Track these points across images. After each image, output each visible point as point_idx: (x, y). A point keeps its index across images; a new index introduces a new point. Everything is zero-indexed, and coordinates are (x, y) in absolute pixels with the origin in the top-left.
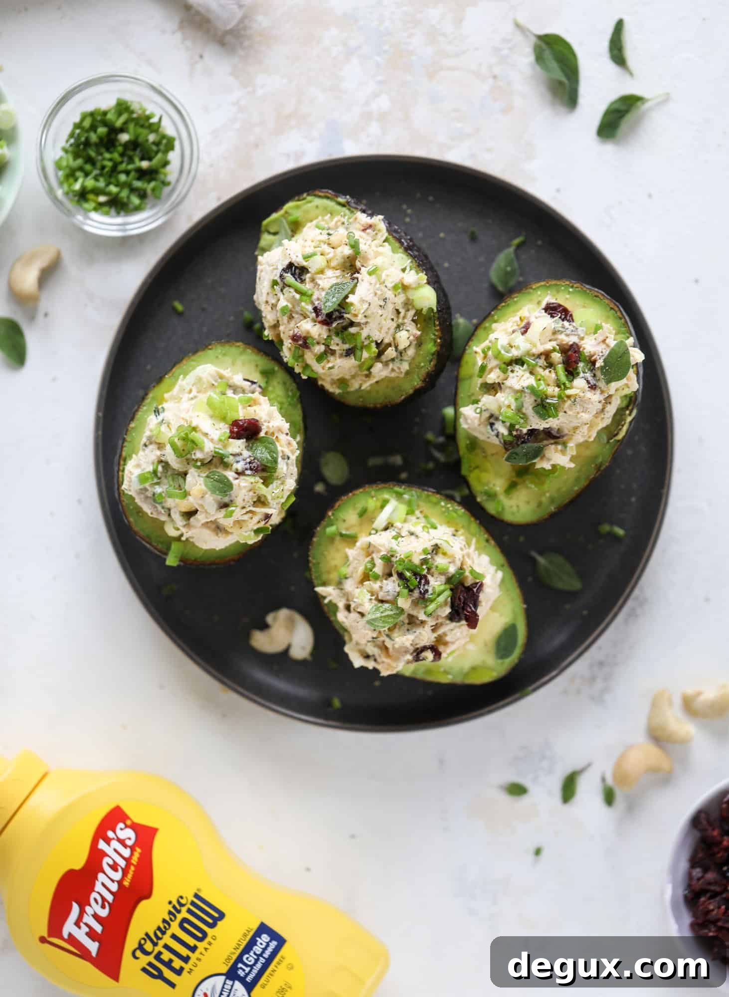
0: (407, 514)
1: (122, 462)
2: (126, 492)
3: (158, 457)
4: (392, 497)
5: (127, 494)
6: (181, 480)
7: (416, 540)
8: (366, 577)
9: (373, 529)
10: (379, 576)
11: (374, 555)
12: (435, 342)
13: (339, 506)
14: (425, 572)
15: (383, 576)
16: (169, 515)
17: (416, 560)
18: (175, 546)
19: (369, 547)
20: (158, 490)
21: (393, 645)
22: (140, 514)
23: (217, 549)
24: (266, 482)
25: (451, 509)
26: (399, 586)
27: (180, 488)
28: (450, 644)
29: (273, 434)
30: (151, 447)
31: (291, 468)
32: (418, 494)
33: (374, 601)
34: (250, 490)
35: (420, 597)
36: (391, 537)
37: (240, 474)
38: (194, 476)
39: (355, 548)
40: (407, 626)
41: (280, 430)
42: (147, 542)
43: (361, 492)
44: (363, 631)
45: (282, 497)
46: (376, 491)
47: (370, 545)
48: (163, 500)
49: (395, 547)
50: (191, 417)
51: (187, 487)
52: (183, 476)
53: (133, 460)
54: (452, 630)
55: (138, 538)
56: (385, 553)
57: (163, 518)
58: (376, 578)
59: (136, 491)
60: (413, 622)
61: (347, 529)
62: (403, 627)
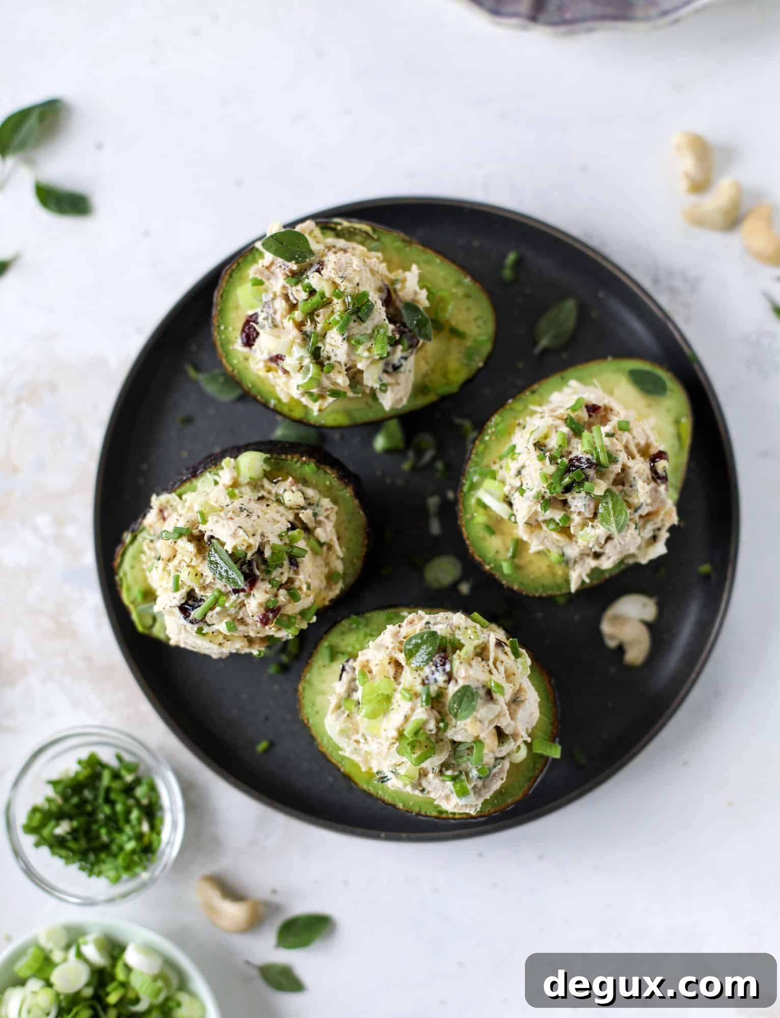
0: (495, 479)
1: (444, 816)
2: (478, 809)
3: (436, 775)
4: (473, 495)
5: (481, 808)
6: (461, 748)
7: (527, 468)
8: (565, 530)
9: (510, 519)
10: (565, 515)
11: (540, 519)
12: (305, 463)
13: (480, 556)
14: (566, 460)
15: (566, 511)
16: (503, 758)
17: (551, 469)
18: (538, 749)
19: (530, 524)
20: (474, 773)
21: (647, 505)
22: (503, 790)
23: (539, 700)
24: (457, 646)
25: (493, 429)
26: (579, 492)
27: (470, 749)
28: (649, 441)
29: (401, 643)
30: (424, 783)
31: (439, 619)
32: (473, 465)
33: (595, 524)
34: (470, 665)
35: (595, 469)
36: (521, 497)
37: (450, 677)
38: (456, 733)
39: (529, 541)
40: (626, 488)
41: (396, 635)
42: (535, 781)
43: (466, 530)
44: (627, 539)
45: (475, 627)
46: (466, 513)
47: (528, 523)
48: (486, 767)
49: (534, 492)
50: (387, 739)
51: (470, 740)
52: (456, 745)
53: (441, 804)
54: (634, 437)
55: (530, 792)
56: (539, 505)
57: (507, 765)
58: (567, 518)
59: (477, 799)
60: (622, 480)
61: (507, 550)
62: (628, 492)
